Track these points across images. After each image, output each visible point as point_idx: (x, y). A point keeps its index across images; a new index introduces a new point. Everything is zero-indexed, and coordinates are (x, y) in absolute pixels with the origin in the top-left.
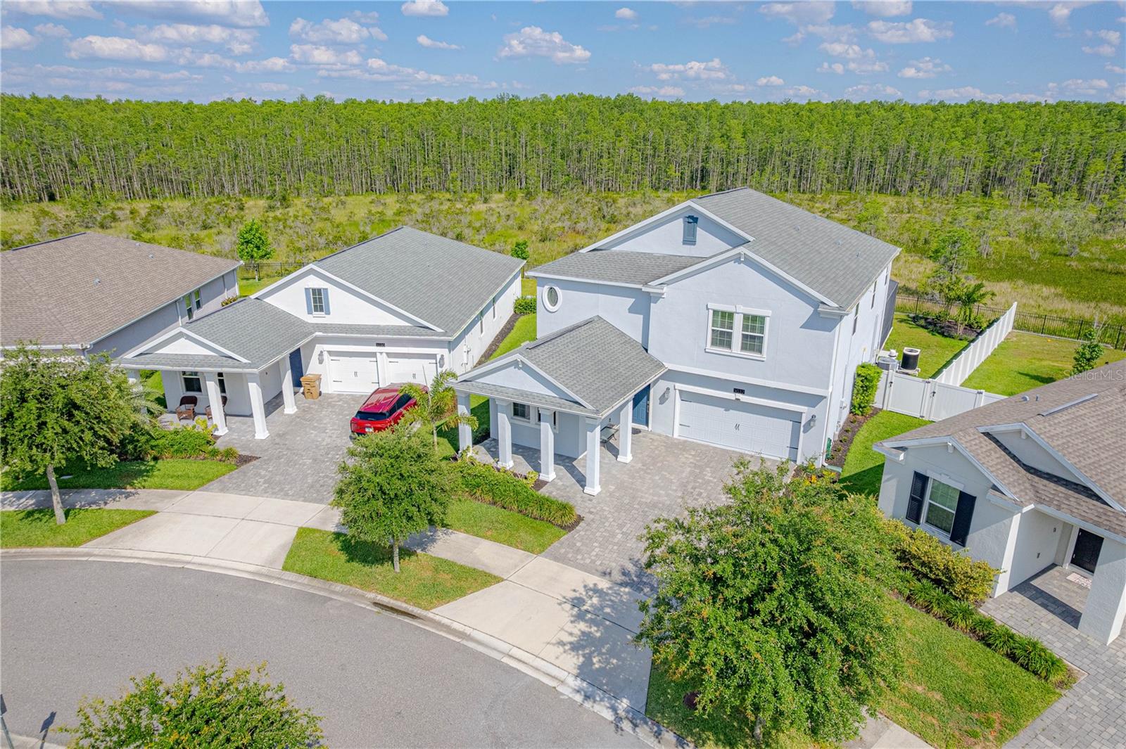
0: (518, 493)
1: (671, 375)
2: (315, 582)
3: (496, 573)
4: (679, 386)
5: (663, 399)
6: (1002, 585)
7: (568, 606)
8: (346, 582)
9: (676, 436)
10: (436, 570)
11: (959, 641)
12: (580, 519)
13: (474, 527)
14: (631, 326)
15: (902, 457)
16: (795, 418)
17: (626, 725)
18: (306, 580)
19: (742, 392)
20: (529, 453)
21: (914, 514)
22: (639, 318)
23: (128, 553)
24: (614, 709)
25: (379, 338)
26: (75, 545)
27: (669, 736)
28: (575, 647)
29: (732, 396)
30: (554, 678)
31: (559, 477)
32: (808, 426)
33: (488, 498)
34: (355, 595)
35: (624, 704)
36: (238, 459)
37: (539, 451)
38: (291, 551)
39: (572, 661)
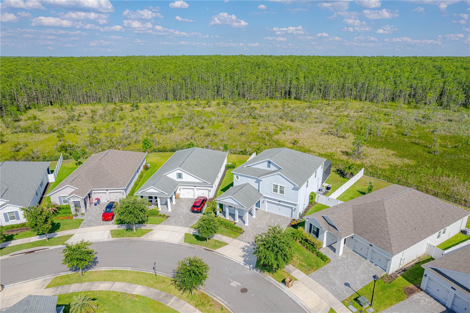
0: (231, 226)
1: (265, 197)
2: (191, 245)
3: (227, 243)
4: (267, 200)
5: (263, 202)
6: (324, 245)
7: (242, 249)
8: (198, 245)
9: (266, 211)
10: (215, 242)
11: (314, 256)
12: (244, 231)
13: (222, 233)
14: (256, 186)
15: (308, 220)
16: (292, 208)
17: (252, 269)
18: (190, 244)
19: (280, 202)
20: (233, 215)
21: (310, 232)
22: (257, 184)
23: (151, 239)
24: (250, 267)
25: (194, 185)
26: (140, 237)
27: (259, 271)
28: (243, 257)
29: (278, 203)
30: (239, 262)
31: (239, 222)
32: (294, 210)
33: (224, 226)
34: (200, 247)
35: (251, 266)
36: (166, 217)
37: (235, 215)
38: (185, 238)
39: (243, 259)
